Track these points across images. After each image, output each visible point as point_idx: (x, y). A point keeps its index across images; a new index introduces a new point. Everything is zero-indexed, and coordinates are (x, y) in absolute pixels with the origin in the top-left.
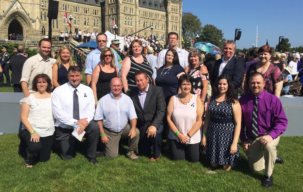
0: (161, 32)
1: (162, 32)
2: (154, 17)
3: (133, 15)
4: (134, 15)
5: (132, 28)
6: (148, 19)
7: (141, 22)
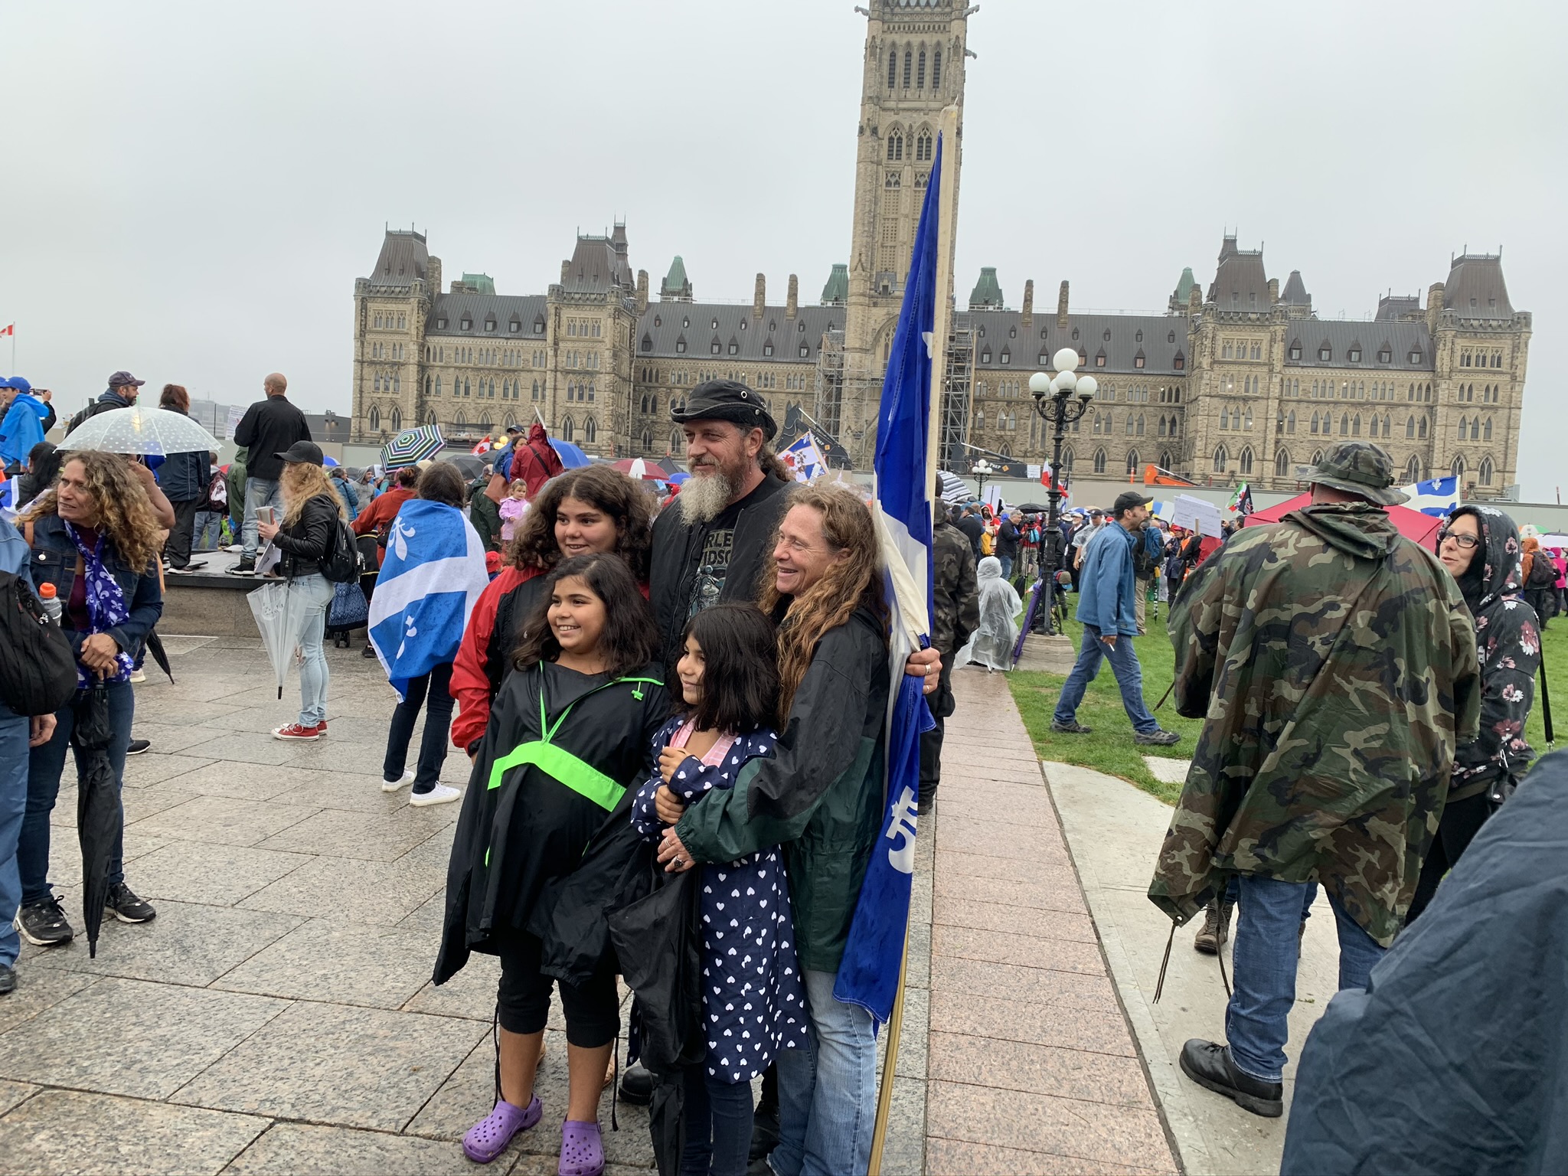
0: (1401, 448)
1: (1408, 447)
2: (1366, 396)
3: (1256, 399)
4: (1262, 398)
5: (1247, 440)
6: (1336, 403)
7: (1299, 416)
